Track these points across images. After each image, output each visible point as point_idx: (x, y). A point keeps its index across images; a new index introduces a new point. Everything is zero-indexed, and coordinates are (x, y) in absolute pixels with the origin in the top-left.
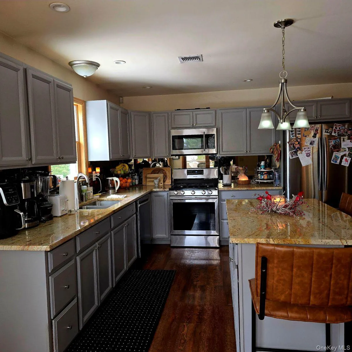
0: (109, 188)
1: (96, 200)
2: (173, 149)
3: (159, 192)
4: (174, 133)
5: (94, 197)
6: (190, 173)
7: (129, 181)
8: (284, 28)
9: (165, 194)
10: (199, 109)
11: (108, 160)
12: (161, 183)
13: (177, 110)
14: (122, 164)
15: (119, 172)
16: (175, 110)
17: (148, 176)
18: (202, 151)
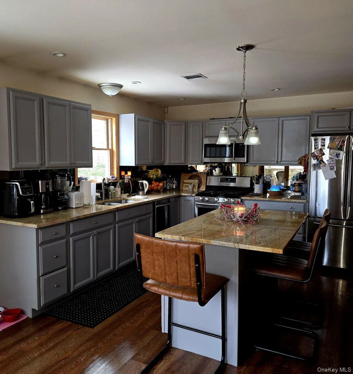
0: (140, 190)
1: (122, 199)
2: (205, 157)
3: (187, 197)
4: (206, 141)
5: (123, 196)
6: (223, 180)
7: (161, 184)
8: (245, 52)
9: (192, 199)
10: (233, 118)
11: (134, 165)
12: (196, 189)
13: (212, 119)
14: (156, 169)
15: (151, 176)
16: (210, 119)
17: (185, 181)
18: (232, 160)
